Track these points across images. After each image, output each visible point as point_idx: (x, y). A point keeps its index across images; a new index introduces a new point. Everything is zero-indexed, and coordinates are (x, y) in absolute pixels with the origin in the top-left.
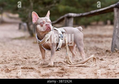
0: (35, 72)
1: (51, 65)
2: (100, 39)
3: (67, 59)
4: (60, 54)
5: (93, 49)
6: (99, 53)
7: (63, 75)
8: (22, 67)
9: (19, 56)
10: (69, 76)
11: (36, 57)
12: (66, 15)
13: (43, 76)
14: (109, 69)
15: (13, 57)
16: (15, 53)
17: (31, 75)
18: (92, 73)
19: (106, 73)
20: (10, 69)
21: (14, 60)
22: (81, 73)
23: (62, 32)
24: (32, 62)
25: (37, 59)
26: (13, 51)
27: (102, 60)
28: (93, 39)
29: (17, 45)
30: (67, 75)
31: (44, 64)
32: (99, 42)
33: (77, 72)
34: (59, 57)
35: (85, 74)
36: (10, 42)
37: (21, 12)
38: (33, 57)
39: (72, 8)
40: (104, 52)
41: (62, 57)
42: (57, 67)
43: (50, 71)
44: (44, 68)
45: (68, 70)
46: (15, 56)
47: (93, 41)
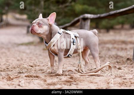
0: (41, 80)
1: (59, 73)
2: (124, 46)
3: (79, 68)
4: (73, 62)
5: (113, 57)
6: (119, 61)
7: (70, 84)
8: (26, 75)
9: (24, 64)
10: (77, 85)
11: (44, 65)
12: (81, 17)
13: (48, 84)
14: (125, 79)
15: (17, 65)
16: (20, 61)
17: (35, 83)
18: (105, 83)
19: (121, 83)
20: (12, 78)
21: (18, 67)
22: (92, 82)
23: (75, 36)
24: (39, 70)
25: (45, 67)
26: (19, 58)
27: (119, 69)
28: (115, 46)
29: (24, 52)
30: (75, 84)
31: (52, 73)
32: (122, 49)
33: (88, 81)
34: (71, 66)
35: (96, 83)
36: (16, 49)
37: (29, 13)
38: (41, 65)
39: (91, 8)
40: (125, 60)
41: (74, 66)
42: (66, 75)
43: (57, 80)
44: (51, 77)
45: (77, 79)
46: (20, 64)
47: (115, 48)
